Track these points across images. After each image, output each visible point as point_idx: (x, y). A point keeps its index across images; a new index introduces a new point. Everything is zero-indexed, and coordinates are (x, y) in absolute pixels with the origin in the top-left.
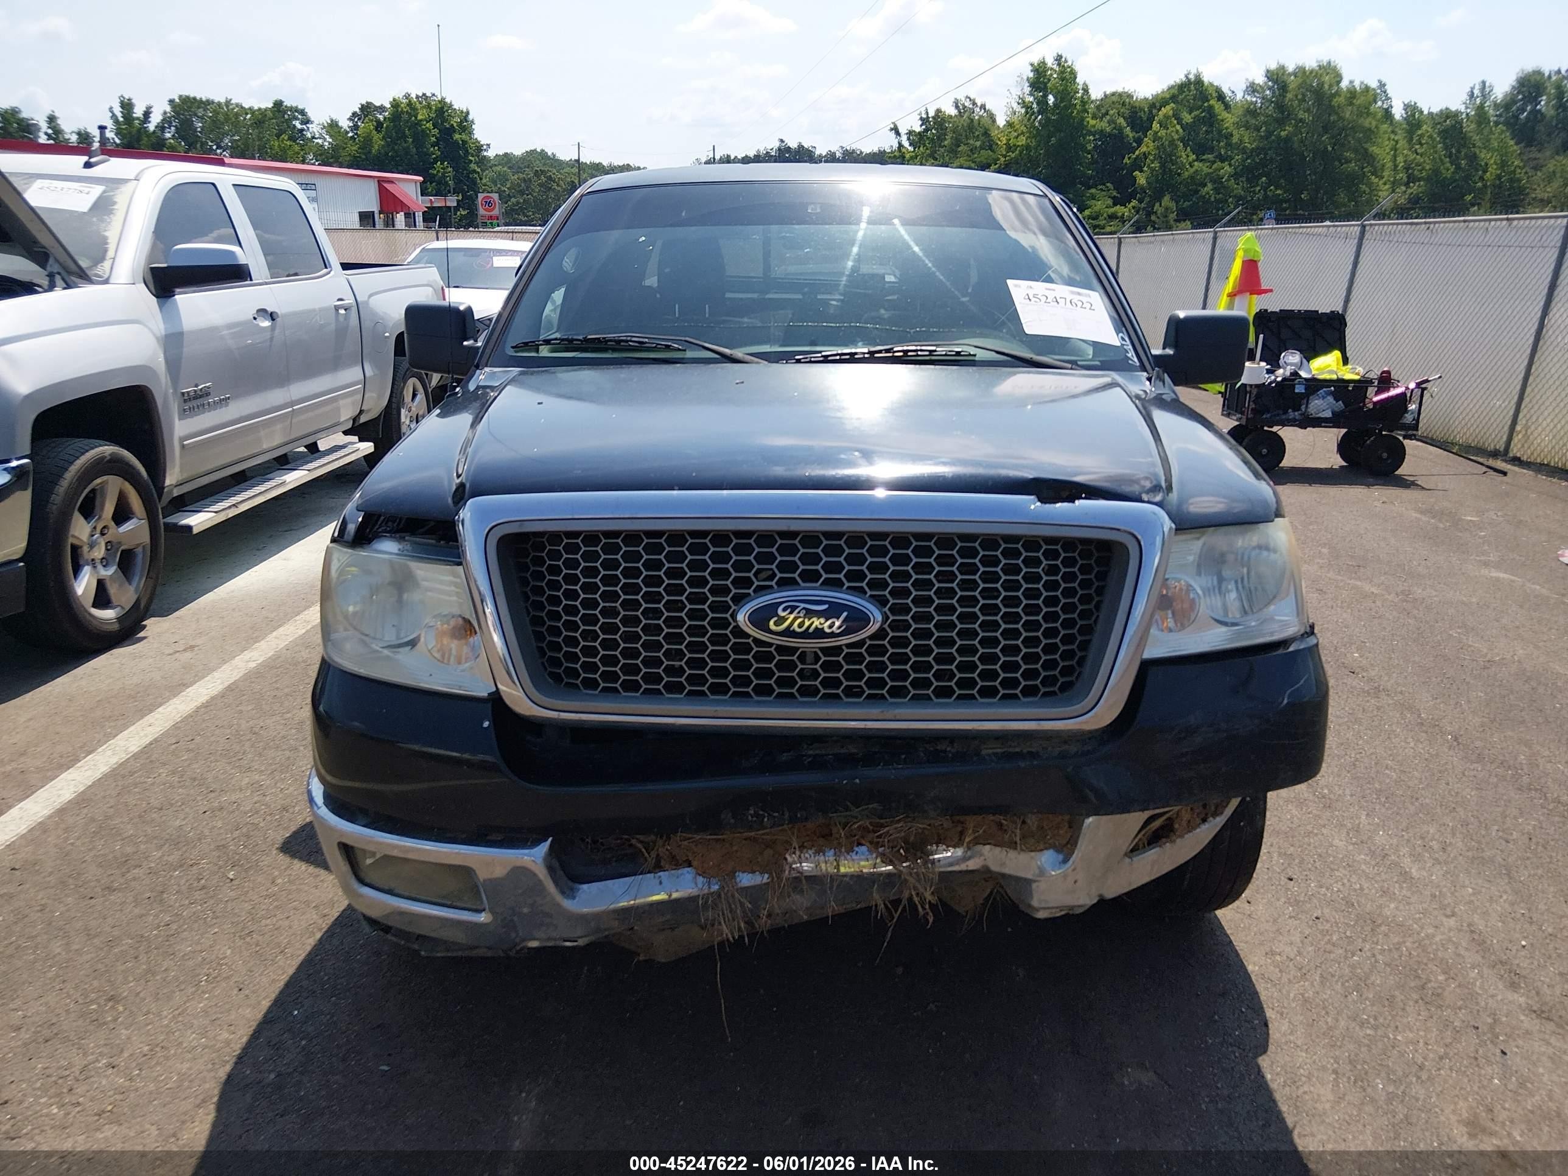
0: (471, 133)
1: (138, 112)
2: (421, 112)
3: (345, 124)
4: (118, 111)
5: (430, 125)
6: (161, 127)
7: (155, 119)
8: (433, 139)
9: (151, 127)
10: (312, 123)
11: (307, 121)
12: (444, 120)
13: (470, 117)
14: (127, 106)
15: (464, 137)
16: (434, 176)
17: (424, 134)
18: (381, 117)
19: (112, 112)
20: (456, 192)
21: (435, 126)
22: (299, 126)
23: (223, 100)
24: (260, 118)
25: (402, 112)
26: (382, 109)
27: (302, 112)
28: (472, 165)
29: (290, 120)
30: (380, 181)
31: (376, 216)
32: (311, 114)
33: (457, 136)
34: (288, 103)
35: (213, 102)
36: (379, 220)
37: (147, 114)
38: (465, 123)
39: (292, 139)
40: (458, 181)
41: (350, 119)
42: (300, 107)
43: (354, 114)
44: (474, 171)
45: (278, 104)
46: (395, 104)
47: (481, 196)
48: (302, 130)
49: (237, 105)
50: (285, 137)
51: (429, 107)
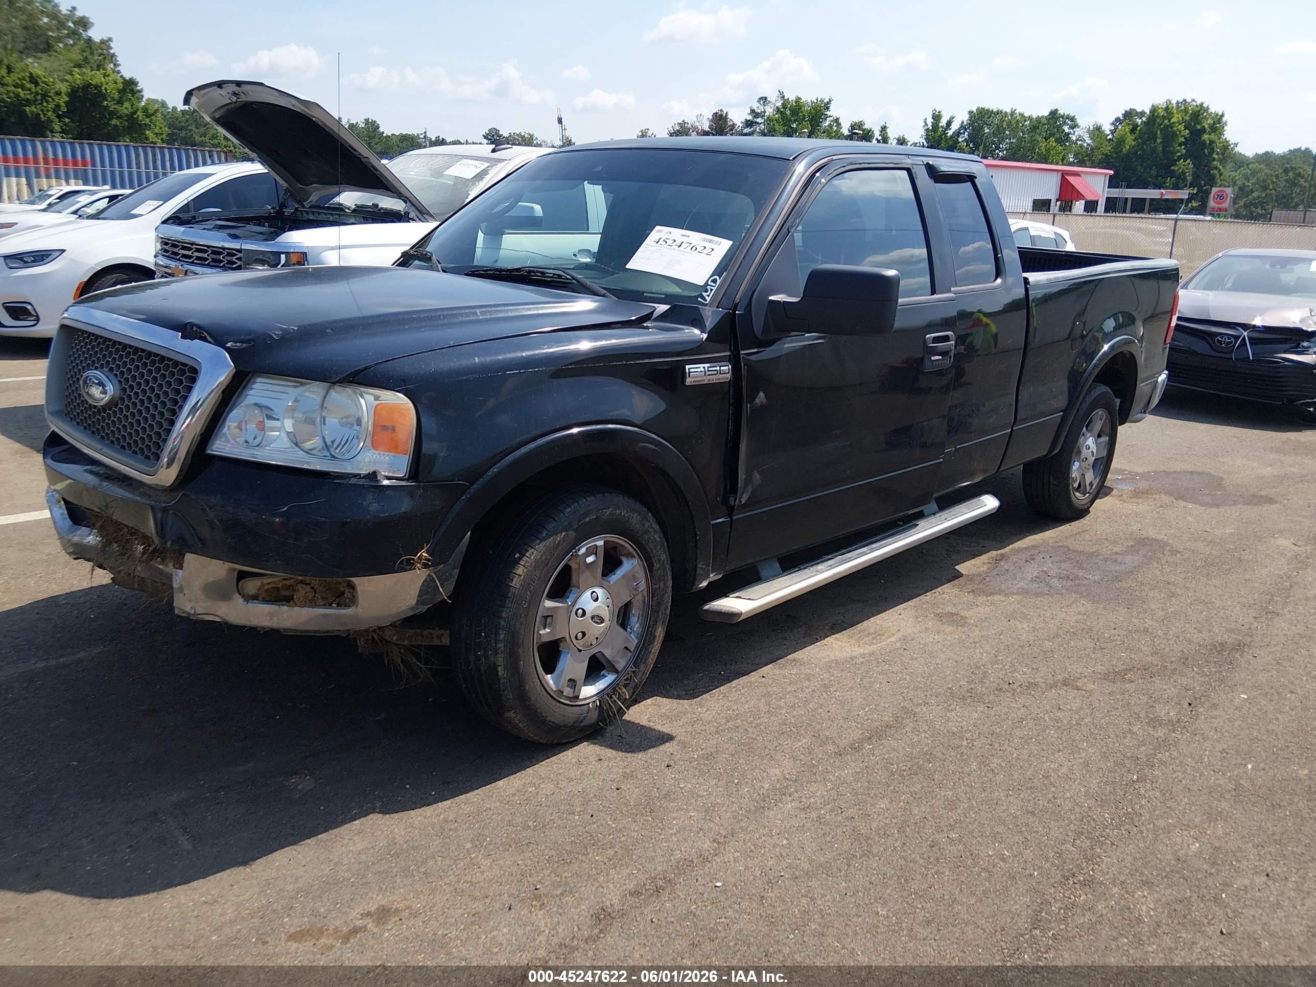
0: (1222, 134)
1: (943, 122)
2: (1176, 115)
3: (1107, 128)
4: (930, 122)
5: (1182, 127)
6: (958, 134)
7: (955, 126)
8: (1182, 139)
9: (950, 133)
10: (1079, 127)
11: (1074, 126)
12: (1198, 122)
13: (1224, 119)
14: (937, 117)
15: (1213, 137)
16: (1174, 171)
17: (1175, 135)
18: (1139, 121)
19: (925, 122)
20: (1192, 185)
21: (1186, 128)
22: (1067, 130)
23: (1009, 111)
24: (1036, 125)
25: (1158, 116)
26: (1142, 114)
27: (1073, 119)
28: (1215, 163)
29: (1061, 125)
30: (1064, 174)
31: (1052, 204)
32: (1079, 121)
33: (1206, 137)
34: (1061, 112)
35: (1001, 112)
36: (1055, 207)
37: (949, 123)
38: (1218, 123)
39: (1059, 141)
40: (1196, 176)
41: (1113, 124)
42: (1072, 114)
43: (1117, 119)
44: (1216, 168)
45: (1054, 114)
46: (1154, 109)
47: (1214, 190)
48: (1069, 134)
49: (1020, 114)
50: (1052, 139)
51: (1186, 111)
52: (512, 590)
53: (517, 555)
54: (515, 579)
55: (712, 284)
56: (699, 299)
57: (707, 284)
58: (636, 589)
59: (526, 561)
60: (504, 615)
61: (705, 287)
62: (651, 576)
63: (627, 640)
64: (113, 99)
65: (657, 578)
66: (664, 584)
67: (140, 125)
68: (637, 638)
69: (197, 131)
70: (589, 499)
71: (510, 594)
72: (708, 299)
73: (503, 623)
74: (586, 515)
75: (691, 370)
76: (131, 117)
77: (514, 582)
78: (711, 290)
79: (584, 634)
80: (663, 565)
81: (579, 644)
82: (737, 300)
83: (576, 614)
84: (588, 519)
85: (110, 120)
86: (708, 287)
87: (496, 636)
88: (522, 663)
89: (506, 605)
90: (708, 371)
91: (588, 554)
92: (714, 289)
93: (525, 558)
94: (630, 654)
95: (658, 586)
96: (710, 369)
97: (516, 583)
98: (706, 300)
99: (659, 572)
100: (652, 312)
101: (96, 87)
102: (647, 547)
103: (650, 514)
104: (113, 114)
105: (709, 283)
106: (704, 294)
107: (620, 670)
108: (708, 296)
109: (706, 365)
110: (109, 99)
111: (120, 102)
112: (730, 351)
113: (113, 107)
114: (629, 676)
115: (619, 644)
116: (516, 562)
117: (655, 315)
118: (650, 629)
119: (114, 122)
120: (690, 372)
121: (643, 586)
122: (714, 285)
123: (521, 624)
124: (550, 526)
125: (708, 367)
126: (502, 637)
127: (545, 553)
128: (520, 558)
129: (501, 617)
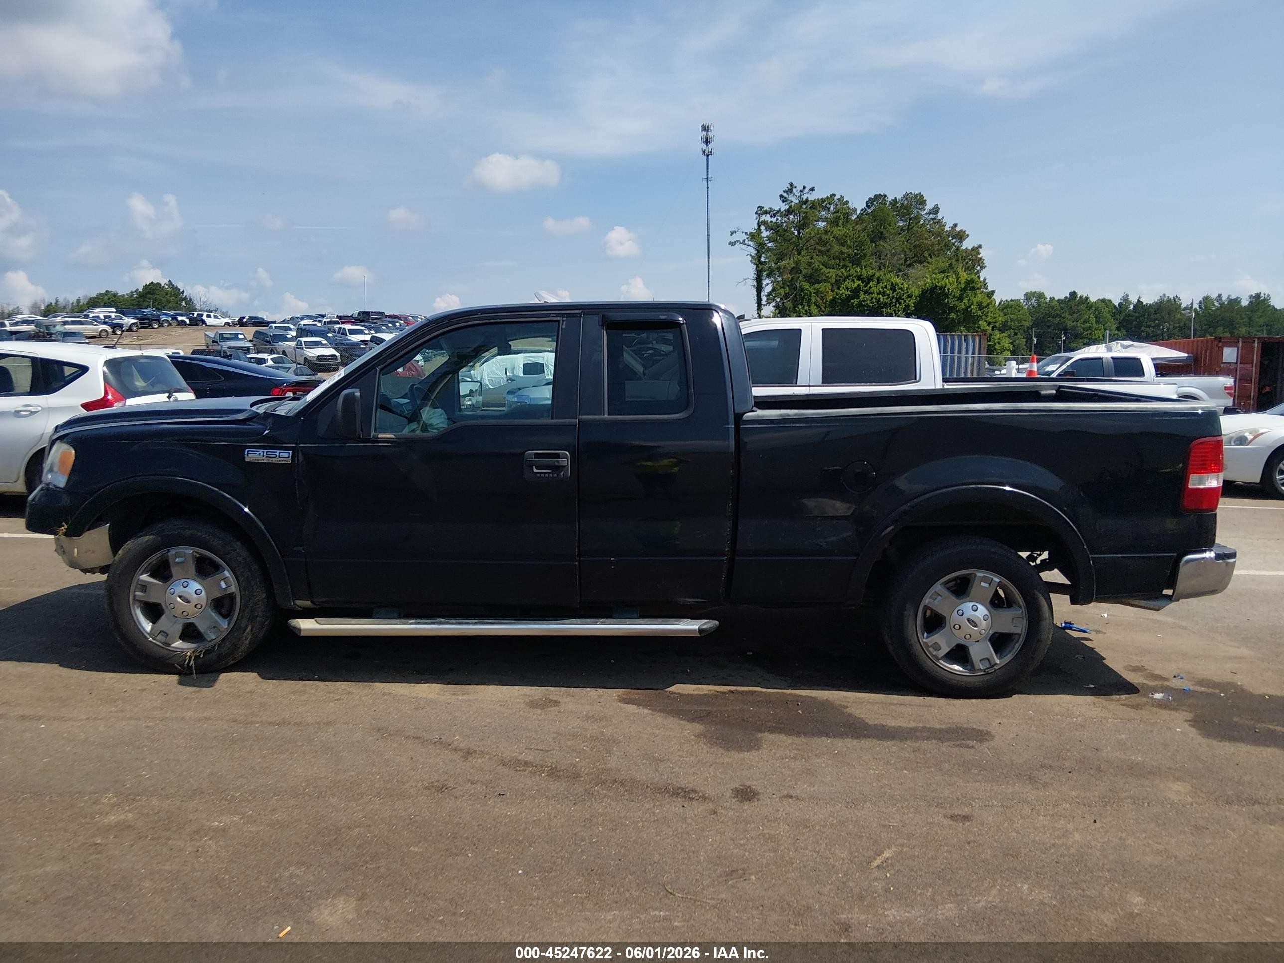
58: (225, 590)
62: (239, 585)
63: (217, 622)
64: (954, 296)
67: (974, 317)
68: (229, 624)
69: (1070, 317)
74: (170, 530)
76: (967, 311)
79: (174, 606)
81: (173, 611)
83: (170, 591)
85: (949, 314)
91: (177, 556)
94: (220, 633)
101: (941, 288)
102: (231, 564)
104: (952, 309)
110: (950, 297)
111: (961, 299)
113: (952, 302)
114: (214, 646)
115: (210, 623)
119: (953, 315)
121: (232, 589)
127: (135, 545)
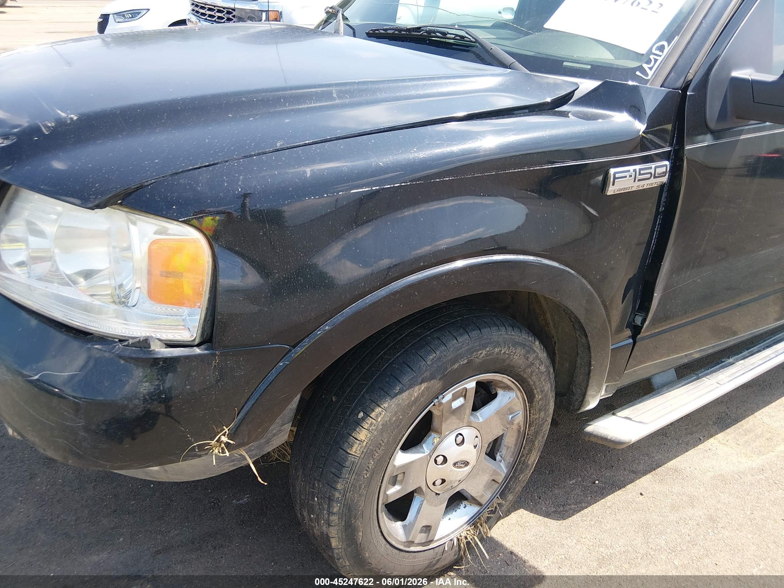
52: (351, 459)
53: (361, 415)
54: (356, 446)
55: (658, 52)
56: (638, 73)
57: (650, 52)
58: (511, 423)
59: (371, 424)
60: (339, 486)
61: (646, 58)
62: (530, 407)
63: (495, 473)
65: (537, 408)
66: (545, 413)
68: (507, 467)
70: (460, 340)
71: (347, 464)
72: (650, 73)
73: (337, 495)
74: (455, 361)
75: (617, 176)
77: (354, 450)
78: (656, 60)
79: (443, 481)
80: (546, 396)
81: (438, 488)
82: (690, 76)
83: (436, 461)
84: (456, 366)
86: (652, 57)
87: (329, 508)
88: (361, 534)
89: (343, 476)
90: (640, 174)
91: (455, 398)
92: (660, 59)
93: (369, 420)
94: (498, 485)
95: (537, 416)
96: (642, 172)
97: (356, 450)
98: (647, 75)
99: (541, 403)
100: (572, 93)
102: (529, 380)
103: (537, 343)
105: (654, 51)
106: (645, 66)
107: (483, 503)
108: (651, 69)
109: (637, 167)
112: (671, 145)
114: (493, 509)
115: (485, 478)
116: (358, 423)
117: (577, 95)
118: (523, 458)
120: (615, 178)
121: (520, 418)
122: (660, 53)
123: (360, 496)
124: (406, 379)
125: (640, 170)
126: (335, 510)
127: (396, 413)
128: (363, 419)
129: (335, 489)
